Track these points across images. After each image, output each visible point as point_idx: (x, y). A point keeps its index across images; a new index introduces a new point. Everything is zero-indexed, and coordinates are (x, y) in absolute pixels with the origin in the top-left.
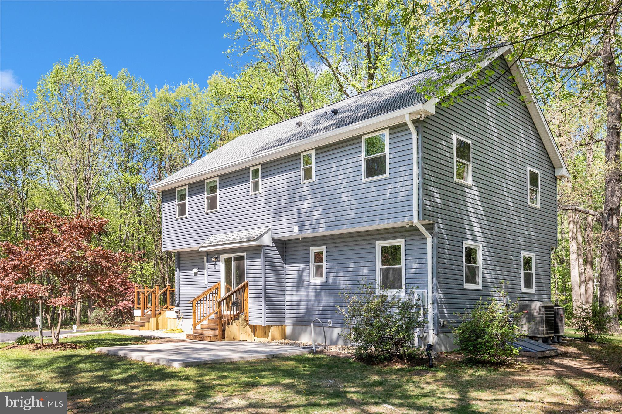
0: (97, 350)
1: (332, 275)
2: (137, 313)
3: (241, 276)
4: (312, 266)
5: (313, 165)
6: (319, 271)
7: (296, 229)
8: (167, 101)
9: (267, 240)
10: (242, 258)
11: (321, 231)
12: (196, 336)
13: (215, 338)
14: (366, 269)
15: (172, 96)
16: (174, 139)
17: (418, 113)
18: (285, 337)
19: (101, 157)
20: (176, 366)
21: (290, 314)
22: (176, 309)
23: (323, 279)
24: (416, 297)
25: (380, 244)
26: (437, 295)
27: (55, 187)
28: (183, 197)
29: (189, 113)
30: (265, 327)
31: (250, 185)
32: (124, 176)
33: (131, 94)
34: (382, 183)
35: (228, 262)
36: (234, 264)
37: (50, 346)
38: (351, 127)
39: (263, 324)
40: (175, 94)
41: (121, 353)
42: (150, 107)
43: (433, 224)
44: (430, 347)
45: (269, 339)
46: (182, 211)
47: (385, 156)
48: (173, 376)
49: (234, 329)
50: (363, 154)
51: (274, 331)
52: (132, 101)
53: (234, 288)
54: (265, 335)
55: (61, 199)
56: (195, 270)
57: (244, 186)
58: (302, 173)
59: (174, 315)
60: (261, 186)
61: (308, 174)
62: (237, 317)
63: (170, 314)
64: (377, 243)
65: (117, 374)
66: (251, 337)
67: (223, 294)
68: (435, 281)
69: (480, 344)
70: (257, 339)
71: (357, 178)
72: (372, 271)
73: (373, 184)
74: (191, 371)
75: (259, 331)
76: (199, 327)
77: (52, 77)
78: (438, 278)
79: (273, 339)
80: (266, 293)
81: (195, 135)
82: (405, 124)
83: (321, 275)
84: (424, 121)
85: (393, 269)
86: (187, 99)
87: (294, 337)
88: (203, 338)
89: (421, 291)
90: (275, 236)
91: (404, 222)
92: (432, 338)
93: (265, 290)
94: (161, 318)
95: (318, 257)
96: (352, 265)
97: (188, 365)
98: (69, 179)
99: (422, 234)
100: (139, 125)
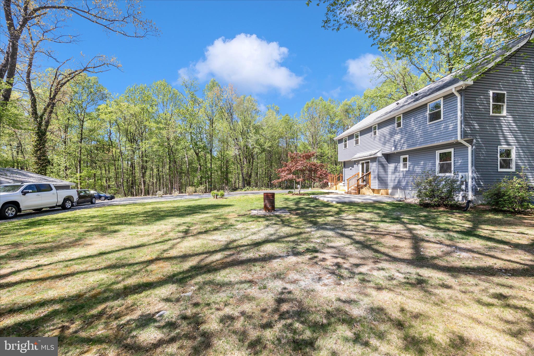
0: (311, 196)
1: (411, 167)
2: (329, 184)
3: (367, 170)
4: (401, 164)
5: (402, 121)
6: (405, 166)
7: (393, 149)
8: (346, 104)
9: (379, 155)
10: (368, 162)
11: (405, 148)
12: (348, 193)
13: (356, 194)
14: (430, 164)
15: (349, 102)
16: (350, 118)
17: (461, 86)
18: (387, 194)
19: (321, 130)
20: (334, 203)
21: (391, 185)
22: (343, 182)
23: (407, 169)
24: (460, 176)
25: (438, 153)
26: (475, 175)
27: (306, 142)
28: (346, 141)
29: (356, 107)
30: (378, 190)
31: (373, 133)
32: (330, 135)
33: (332, 106)
34: (439, 123)
35: (363, 164)
36: (365, 165)
37: (297, 194)
38: (420, 101)
39: (377, 188)
40: (350, 102)
41: (317, 198)
42: (340, 108)
43: (473, 140)
44: (469, 202)
45: (380, 195)
46: (345, 146)
47: (440, 111)
48: (332, 206)
49: (364, 190)
50: (428, 111)
51: (382, 191)
52: (333, 108)
53: (365, 174)
54: (378, 193)
55: (307, 146)
56: (351, 168)
57: (370, 134)
58: (396, 125)
59: (343, 185)
60: (377, 133)
61: (399, 125)
62: (365, 186)
63: (341, 184)
64: (437, 151)
65: (313, 204)
66: (372, 194)
67: (360, 176)
68: (473, 168)
69: (501, 201)
70: (375, 195)
71: (425, 123)
72: (434, 164)
73: (433, 125)
74: (339, 205)
75: (376, 191)
76: (350, 189)
77: (306, 106)
78: (476, 167)
79: (382, 195)
80: (378, 176)
81: (358, 115)
82: (453, 93)
83: (406, 167)
84: (465, 89)
85: (447, 163)
86: (355, 102)
87: (392, 194)
88: (351, 193)
89: (463, 174)
90: (383, 153)
91: (452, 140)
92: (471, 196)
93: (378, 175)
94: (337, 186)
95: (405, 160)
96: (422, 162)
97: (338, 203)
98: (311, 139)
99: (465, 145)
100: (335, 116)
